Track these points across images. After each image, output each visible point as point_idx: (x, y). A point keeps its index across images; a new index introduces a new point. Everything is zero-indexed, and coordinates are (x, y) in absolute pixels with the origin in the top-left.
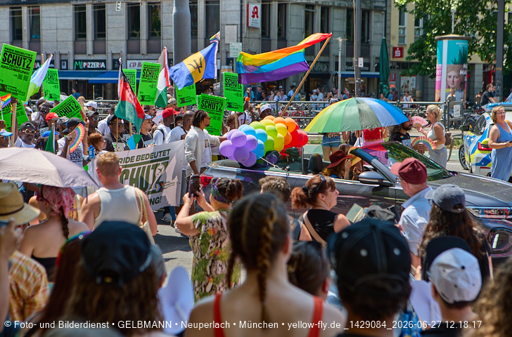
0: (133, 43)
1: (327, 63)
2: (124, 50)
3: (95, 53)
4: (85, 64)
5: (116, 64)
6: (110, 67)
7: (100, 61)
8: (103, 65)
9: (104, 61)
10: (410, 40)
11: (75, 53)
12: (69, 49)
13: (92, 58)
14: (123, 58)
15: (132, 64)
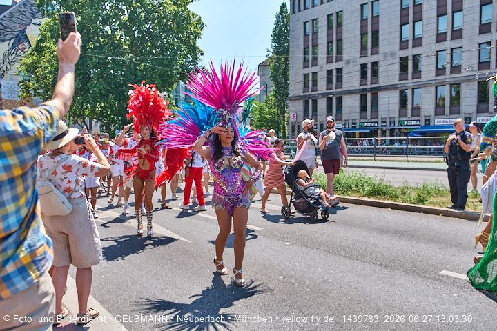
2: (433, 113)
3: (412, 116)
4: (406, 123)
5: (427, 121)
6: (423, 124)
7: (416, 121)
8: (418, 123)
9: (419, 121)
11: (400, 117)
12: (397, 114)
13: (411, 119)
14: (432, 118)
15: (438, 122)
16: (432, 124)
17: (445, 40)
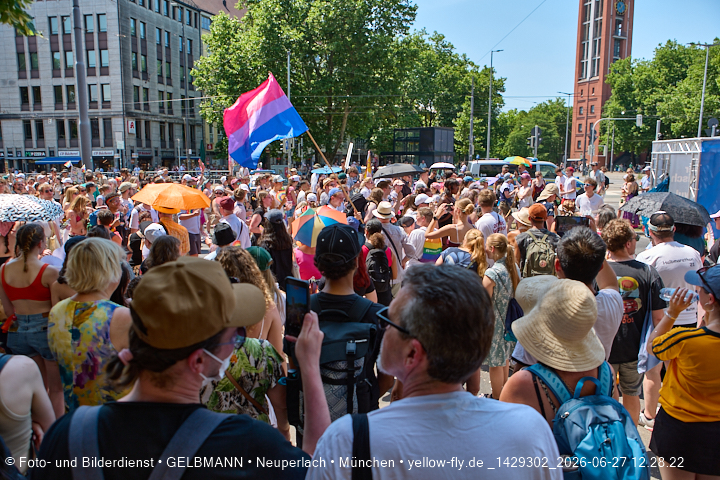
0: (61, 142)
1: (173, 152)
2: (56, 146)
3: (38, 147)
4: (32, 154)
5: (52, 153)
6: (48, 155)
7: (42, 152)
8: (43, 154)
9: (45, 152)
10: (215, 141)
11: (26, 147)
12: (21, 145)
13: (36, 150)
14: (56, 150)
15: (61, 154)
16: (56, 155)
17: (60, 77)
